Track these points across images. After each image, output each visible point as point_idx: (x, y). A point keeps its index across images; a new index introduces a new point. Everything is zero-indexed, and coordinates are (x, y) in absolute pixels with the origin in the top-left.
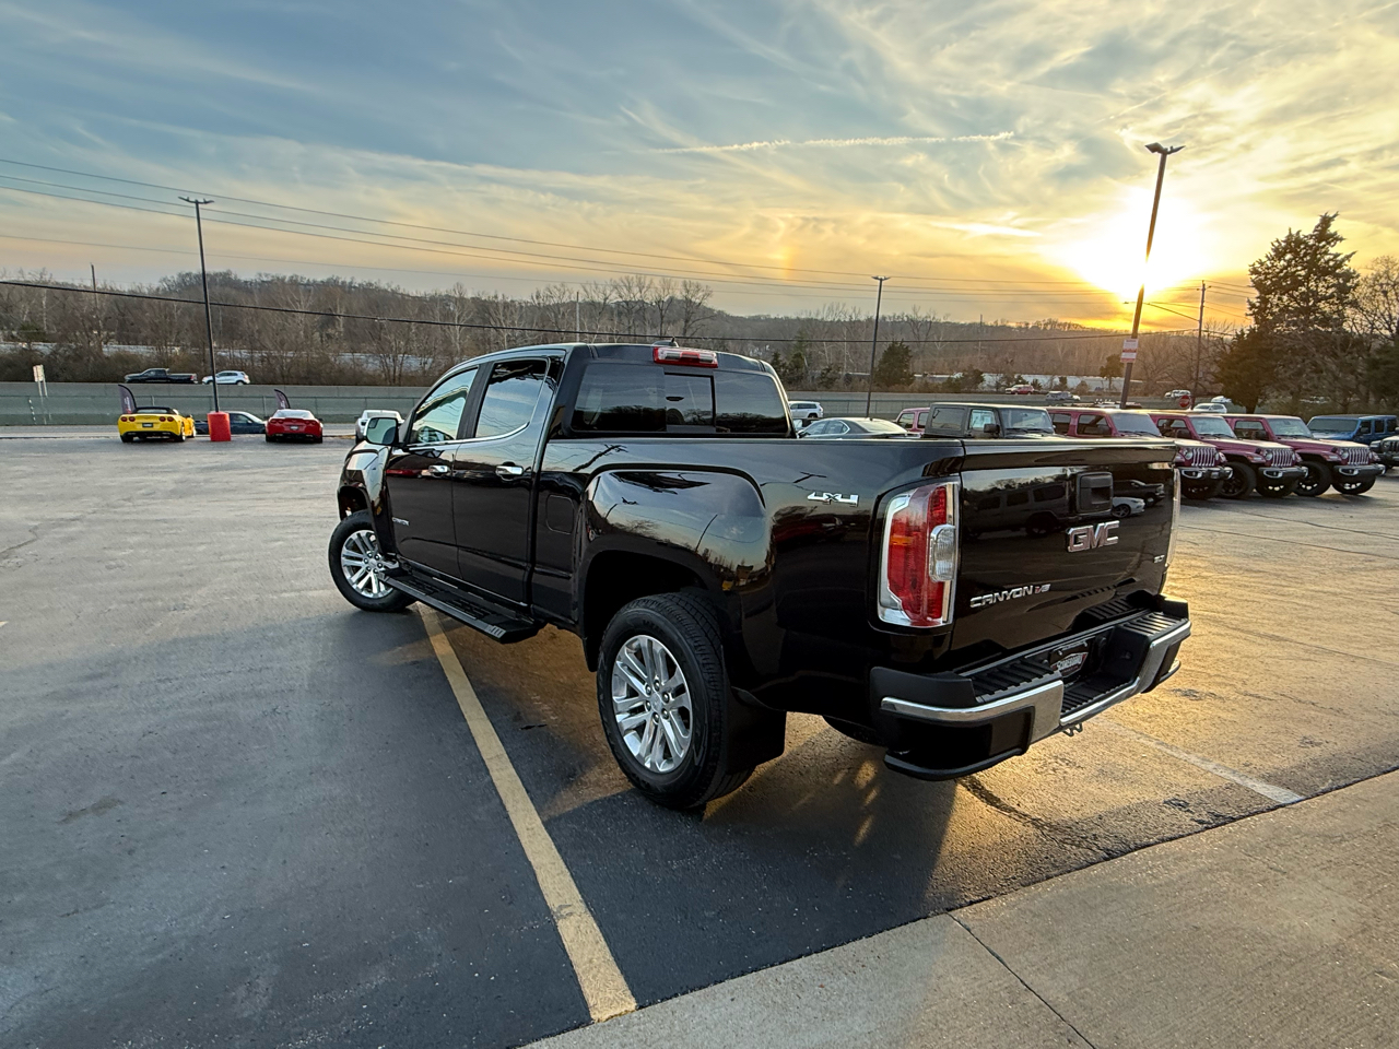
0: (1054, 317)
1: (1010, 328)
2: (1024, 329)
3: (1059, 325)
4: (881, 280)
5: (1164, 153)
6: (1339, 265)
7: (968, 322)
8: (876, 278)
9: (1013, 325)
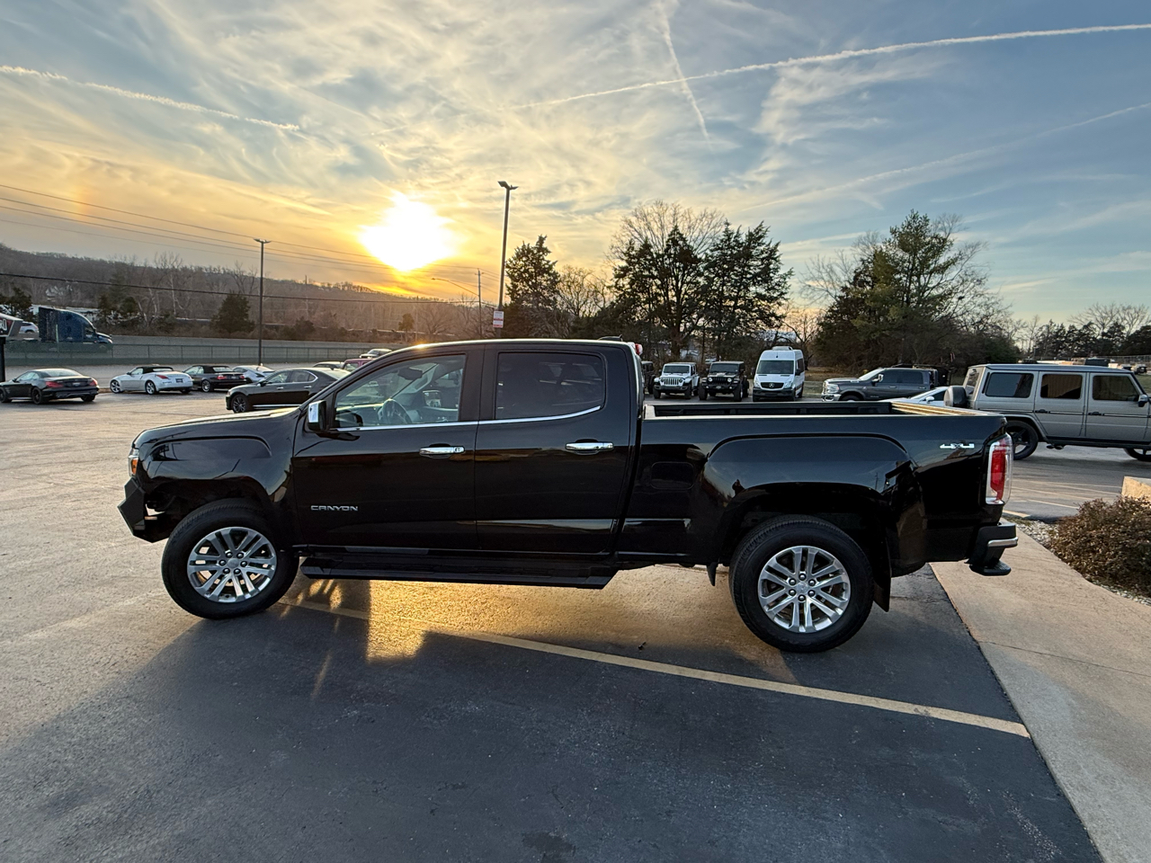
0: (349, 281)
1: (317, 287)
2: (327, 289)
3: (354, 287)
4: (262, 243)
5: (509, 189)
6: (550, 268)
7: (281, 279)
8: (258, 241)
9: (319, 284)
